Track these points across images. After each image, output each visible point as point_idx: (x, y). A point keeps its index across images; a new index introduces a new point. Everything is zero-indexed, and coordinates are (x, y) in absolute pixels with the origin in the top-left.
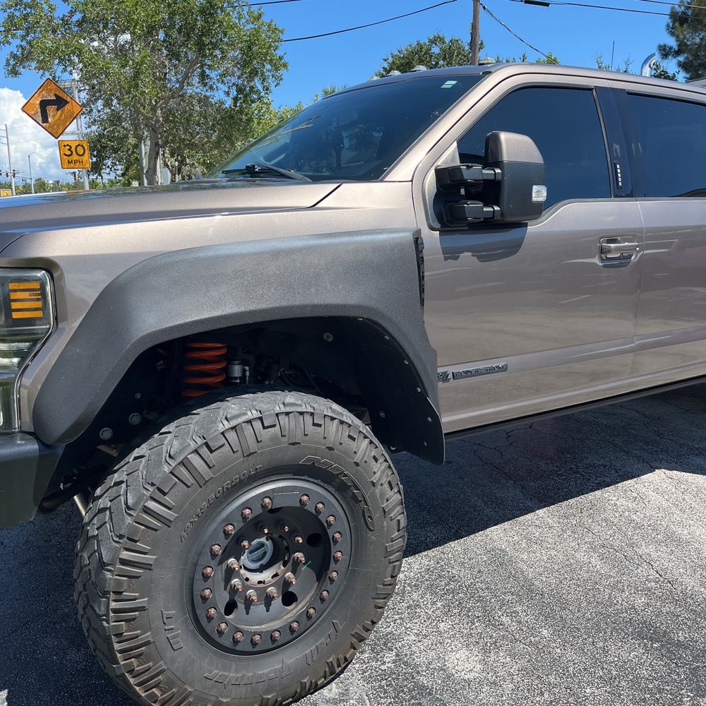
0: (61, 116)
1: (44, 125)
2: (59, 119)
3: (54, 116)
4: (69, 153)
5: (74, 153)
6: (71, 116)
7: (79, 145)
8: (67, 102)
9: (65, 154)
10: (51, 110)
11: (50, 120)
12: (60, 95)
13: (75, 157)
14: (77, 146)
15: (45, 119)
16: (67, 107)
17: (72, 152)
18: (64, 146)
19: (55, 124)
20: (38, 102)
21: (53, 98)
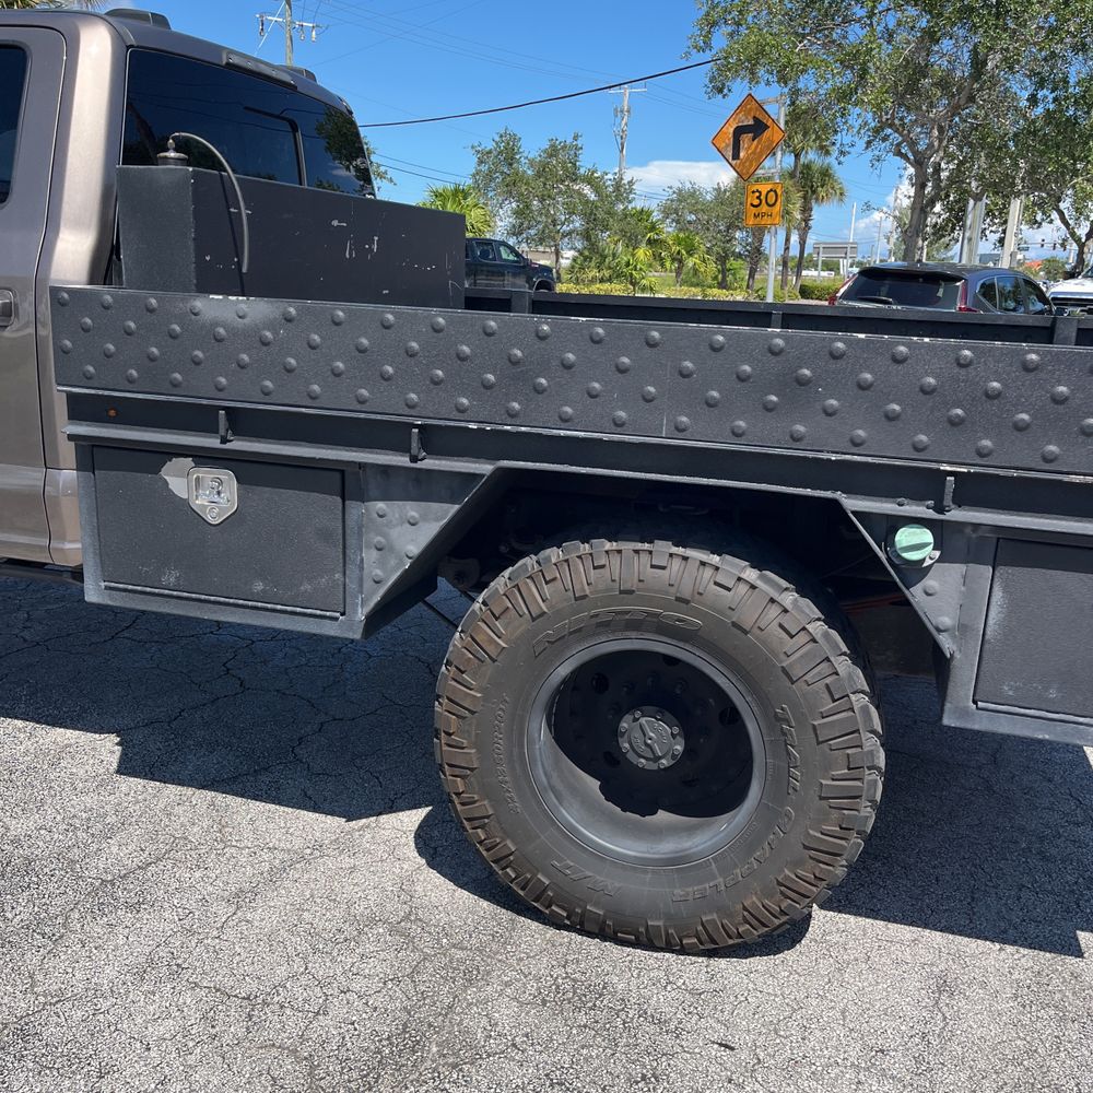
0: (756, 147)
1: (734, 163)
2: (754, 153)
3: (749, 148)
4: (756, 202)
5: (764, 201)
6: (768, 147)
7: (771, 190)
8: (767, 127)
9: (752, 205)
10: (746, 138)
11: (742, 155)
12: (760, 117)
13: (764, 208)
14: (768, 192)
15: (736, 156)
16: (767, 134)
17: (761, 201)
18: (753, 192)
19: (747, 159)
20: (731, 130)
21: (751, 122)
